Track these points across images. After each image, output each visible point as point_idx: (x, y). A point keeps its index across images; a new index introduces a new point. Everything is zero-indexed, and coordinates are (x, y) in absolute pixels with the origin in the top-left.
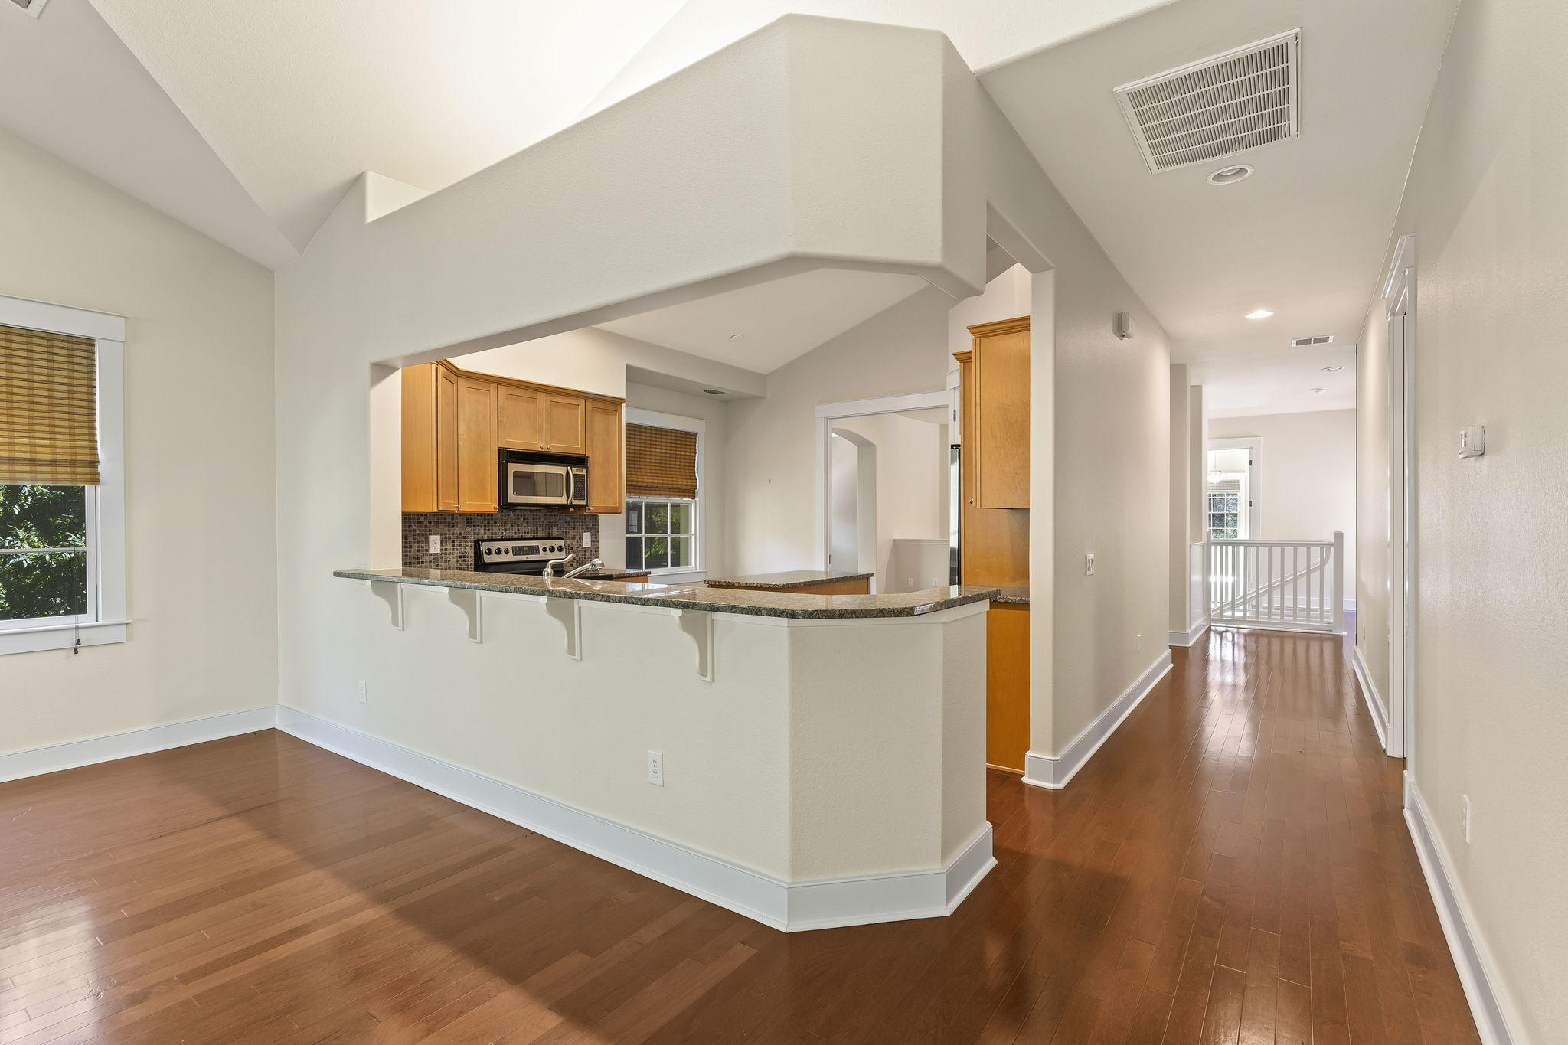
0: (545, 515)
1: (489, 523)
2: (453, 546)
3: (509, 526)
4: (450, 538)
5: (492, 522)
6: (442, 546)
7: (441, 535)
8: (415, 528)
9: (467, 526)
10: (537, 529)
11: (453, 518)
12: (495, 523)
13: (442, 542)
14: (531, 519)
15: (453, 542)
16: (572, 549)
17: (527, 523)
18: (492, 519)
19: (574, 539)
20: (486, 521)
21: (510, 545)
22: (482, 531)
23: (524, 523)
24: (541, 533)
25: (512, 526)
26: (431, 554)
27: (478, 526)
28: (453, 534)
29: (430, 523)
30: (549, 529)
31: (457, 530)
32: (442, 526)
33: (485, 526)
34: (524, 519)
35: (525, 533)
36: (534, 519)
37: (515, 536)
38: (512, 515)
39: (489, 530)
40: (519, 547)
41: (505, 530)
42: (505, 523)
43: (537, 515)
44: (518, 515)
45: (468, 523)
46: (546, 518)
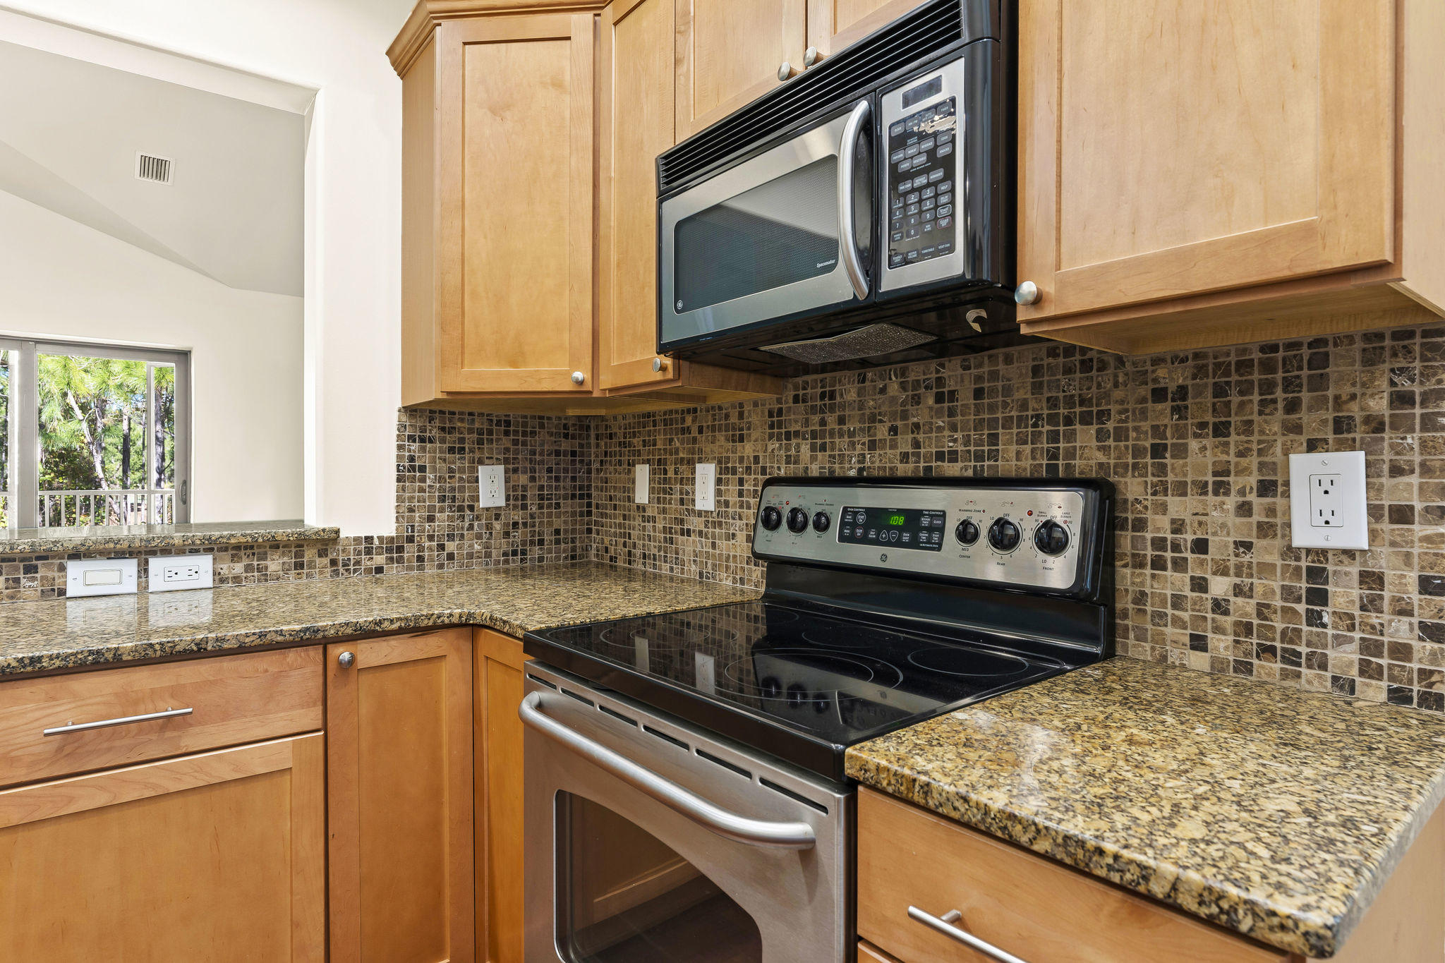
0: (1036, 371)
1: (823, 423)
2: (741, 494)
3: (882, 432)
4: (734, 472)
5: (831, 419)
6: (719, 493)
7: (720, 462)
8: (678, 444)
9: (771, 437)
10: (993, 439)
11: (741, 416)
12: (842, 421)
13: (719, 481)
14: (966, 397)
15: (741, 482)
16: (1201, 546)
17: (951, 413)
18: (832, 409)
19: (1221, 488)
20: (816, 418)
21: (833, 501)
22: (805, 449)
23: (939, 413)
24: (1011, 459)
25: (894, 430)
26: (700, 514)
27: (797, 434)
28: (741, 460)
29: (701, 431)
30: (1054, 437)
31: (748, 449)
32: (721, 437)
33: (814, 435)
34: (939, 398)
35: (940, 456)
36: (978, 394)
37: (904, 469)
38: (894, 388)
39: (823, 448)
40: (870, 512)
41: (872, 445)
42: (873, 419)
43: (994, 376)
44: (917, 384)
45: (772, 427)
46: (1037, 388)
